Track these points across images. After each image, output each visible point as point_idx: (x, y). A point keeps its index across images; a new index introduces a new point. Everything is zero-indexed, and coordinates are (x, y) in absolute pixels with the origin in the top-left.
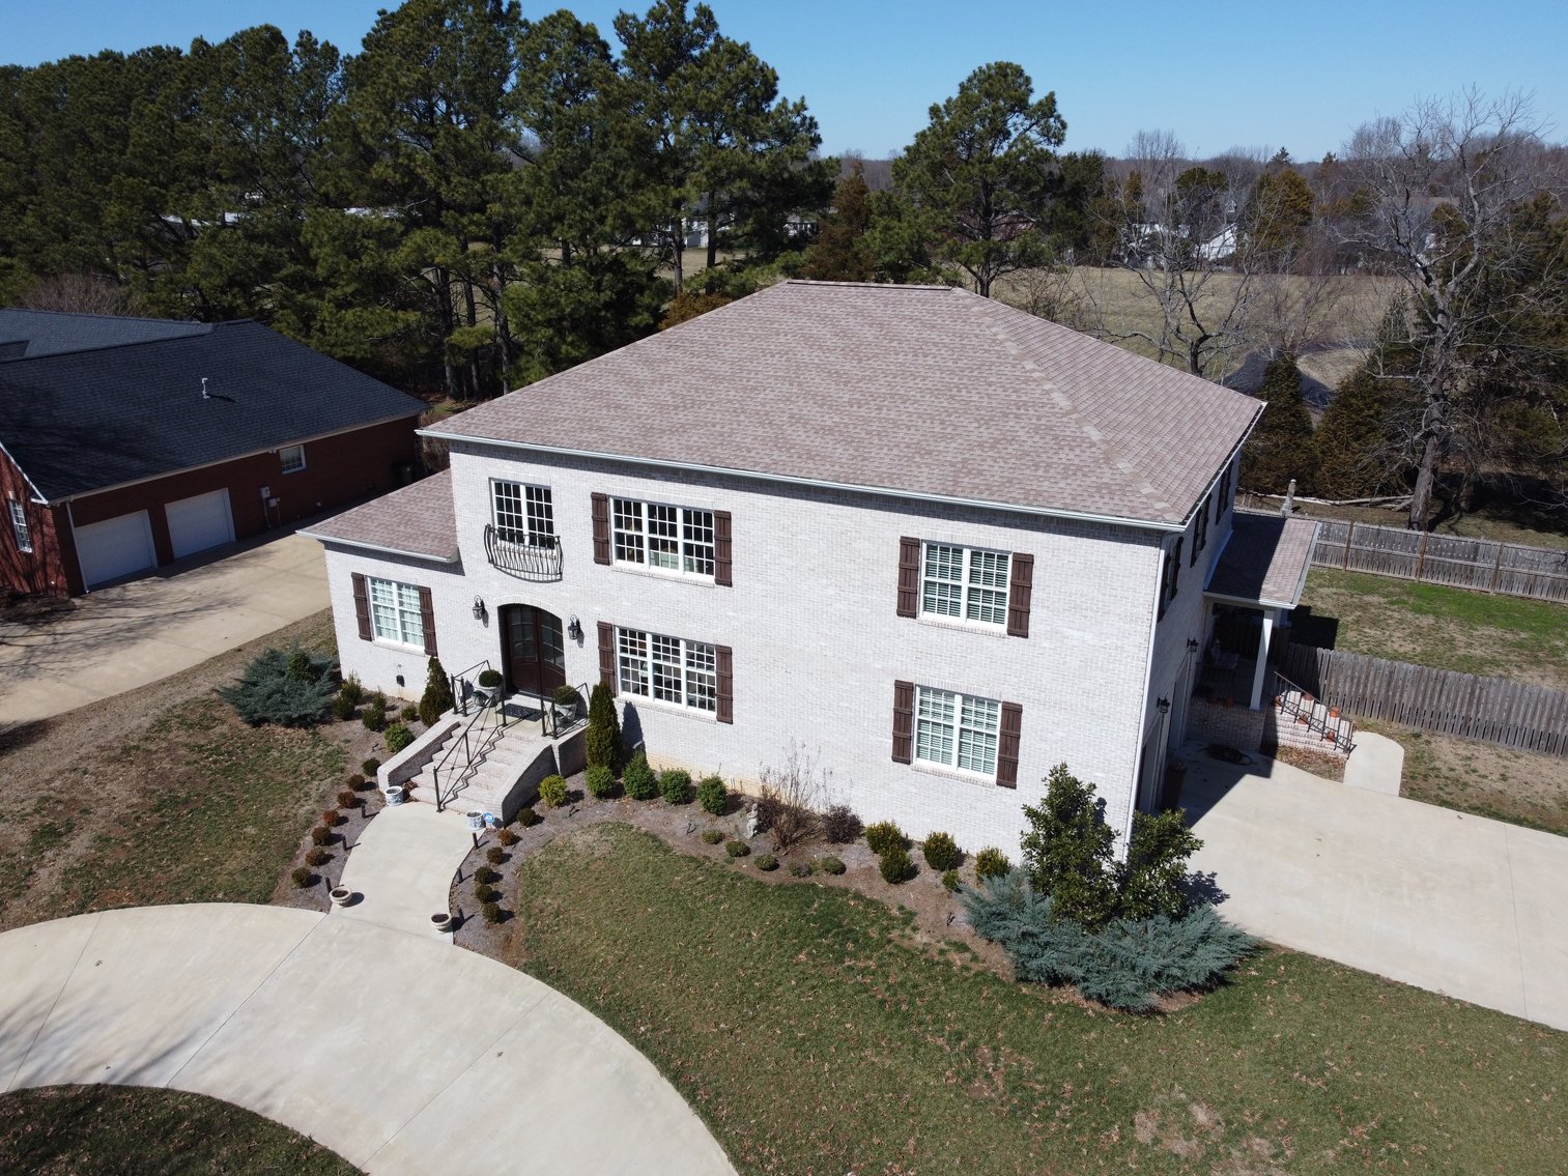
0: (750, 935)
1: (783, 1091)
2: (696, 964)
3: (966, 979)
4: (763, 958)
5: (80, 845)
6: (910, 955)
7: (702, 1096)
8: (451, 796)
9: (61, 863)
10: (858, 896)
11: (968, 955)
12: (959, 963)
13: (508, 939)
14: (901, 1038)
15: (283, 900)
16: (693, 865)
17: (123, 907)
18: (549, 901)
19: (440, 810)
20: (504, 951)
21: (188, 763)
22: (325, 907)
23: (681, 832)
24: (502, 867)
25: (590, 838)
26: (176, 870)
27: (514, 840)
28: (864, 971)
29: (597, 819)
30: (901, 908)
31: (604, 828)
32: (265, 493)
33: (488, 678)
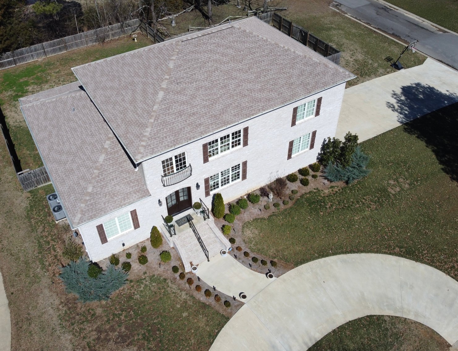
3: (343, 192)
6: (330, 196)
10: (306, 194)
11: (335, 188)
12: (337, 190)
15: (231, 314)
16: (274, 217)
18: (271, 251)
19: (208, 261)
20: (286, 268)
22: (243, 304)
23: (259, 213)
24: (251, 255)
25: (249, 232)
29: (241, 227)
31: (245, 227)
33: (169, 219)
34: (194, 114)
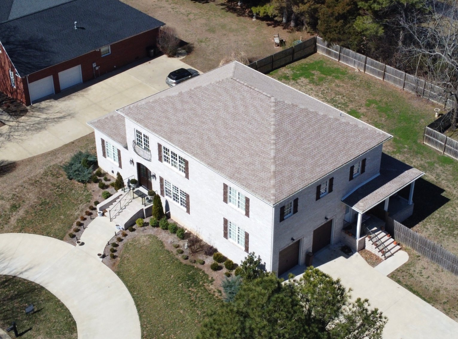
0: (171, 276)
1: (158, 314)
2: (154, 281)
3: (215, 299)
4: (171, 283)
5: (21, 212)
6: (206, 290)
7: (142, 311)
8: (114, 217)
9: (17, 217)
10: (203, 272)
11: (220, 294)
12: (216, 295)
13: (114, 264)
14: (191, 310)
15: (66, 240)
16: (168, 253)
17: (30, 233)
18: (128, 255)
19: (111, 221)
20: (112, 266)
21: (51, 190)
22: (75, 245)
23: (169, 242)
24: (120, 243)
25: (145, 239)
26: (43, 225)
27: (125, 235)
28: (192, 292)
29: (149, 233)
30: (212, 278)
31: (150, 236)
32: (94, 65)
33: (133, 181)
34: (168, 118)
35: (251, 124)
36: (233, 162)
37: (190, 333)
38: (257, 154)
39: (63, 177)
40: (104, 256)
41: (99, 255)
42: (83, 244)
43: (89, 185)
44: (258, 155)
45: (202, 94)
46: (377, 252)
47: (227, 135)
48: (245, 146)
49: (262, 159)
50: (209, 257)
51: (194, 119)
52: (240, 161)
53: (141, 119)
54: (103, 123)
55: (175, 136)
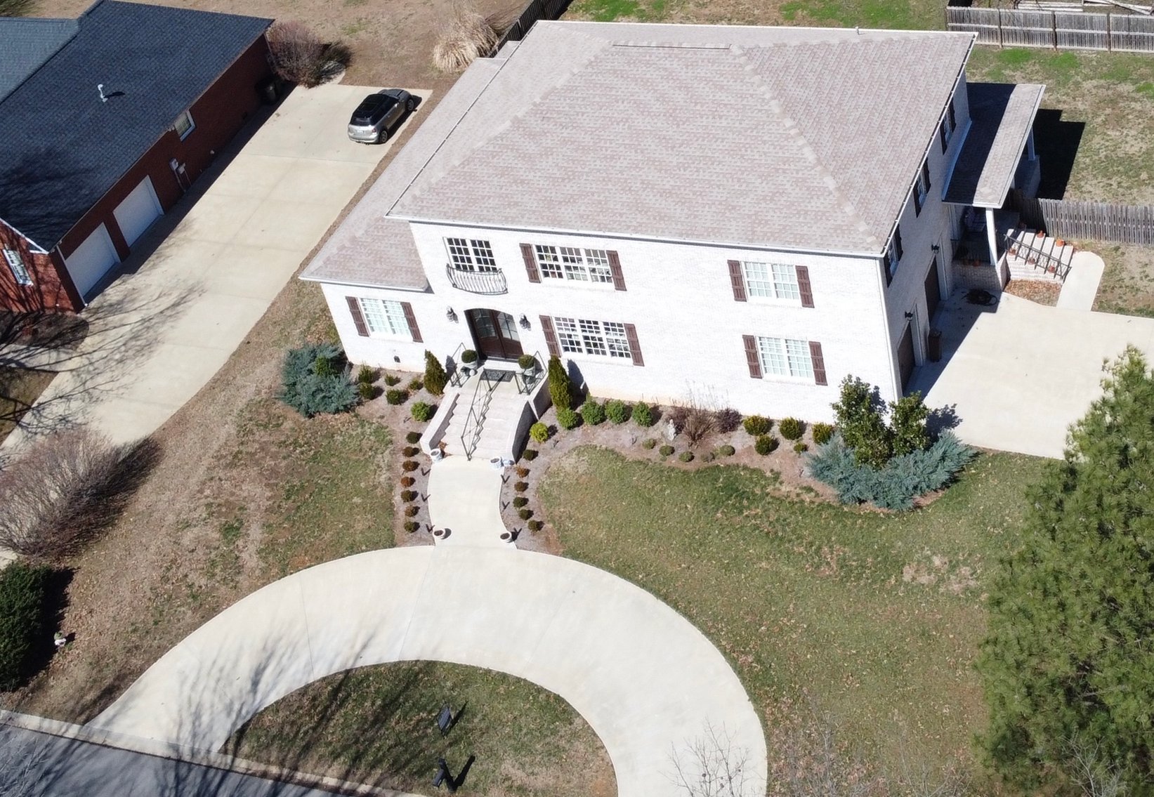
0: (686, 507)
1: (722, 593)
2: (660, 532)
3: (813, 509)
4: (697, 519)
5: (256, 533)
6: (780, 500)
7: (682, 605)
8: (473, 448)
9: (252, 548)
10: (745, 468)
11: (813, 494)
12: (808, 500)
13: (547, 539)
14: (780, 552)
15: (404, 543)
16: (642, 467)
17: (309, 567)
18: (562, 510)
19: (469, 459)
20: (548, 546)
21: (284, 458)
22: (432, 542)
23: (628, 444)
24: (525, 493)
25: (573, 461)
26: (327, 536)
27: (526, 472)
28: (755, 516)
29: (572, 446)
30: (772, 471)
31: (579, 450)
32: (174, 165)
33: (467, 357)
34: (522, 182)
35: (721, 117)
36: (734, 208)
37: (816, 597)
38: (777, 170)
39: (292, 419)
40: (515, 536)
41: (504, 536)
42: (448, 532)
43: (362, 410)
44: (780, 171)
45: (568, 101)
46: (1042, 275)
47: (681, 160)
48: (738, 164)
49: (795, 175)
50: (732, 433)
51: (584, 158)
52: (748, 200)
53: (459, 210)
54: (341, 263)
55: (563, 210)
